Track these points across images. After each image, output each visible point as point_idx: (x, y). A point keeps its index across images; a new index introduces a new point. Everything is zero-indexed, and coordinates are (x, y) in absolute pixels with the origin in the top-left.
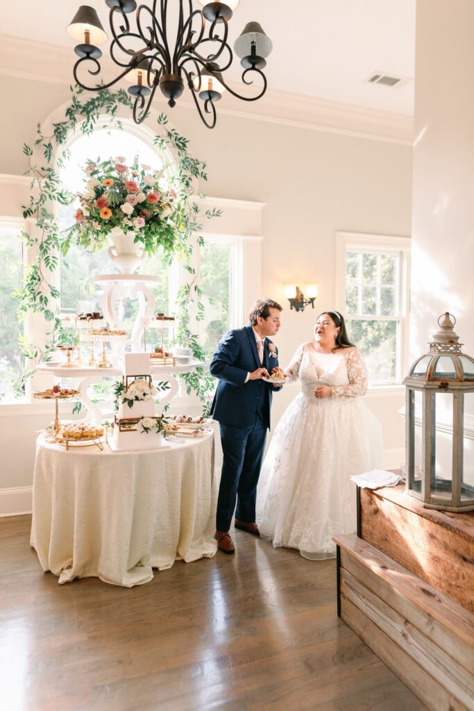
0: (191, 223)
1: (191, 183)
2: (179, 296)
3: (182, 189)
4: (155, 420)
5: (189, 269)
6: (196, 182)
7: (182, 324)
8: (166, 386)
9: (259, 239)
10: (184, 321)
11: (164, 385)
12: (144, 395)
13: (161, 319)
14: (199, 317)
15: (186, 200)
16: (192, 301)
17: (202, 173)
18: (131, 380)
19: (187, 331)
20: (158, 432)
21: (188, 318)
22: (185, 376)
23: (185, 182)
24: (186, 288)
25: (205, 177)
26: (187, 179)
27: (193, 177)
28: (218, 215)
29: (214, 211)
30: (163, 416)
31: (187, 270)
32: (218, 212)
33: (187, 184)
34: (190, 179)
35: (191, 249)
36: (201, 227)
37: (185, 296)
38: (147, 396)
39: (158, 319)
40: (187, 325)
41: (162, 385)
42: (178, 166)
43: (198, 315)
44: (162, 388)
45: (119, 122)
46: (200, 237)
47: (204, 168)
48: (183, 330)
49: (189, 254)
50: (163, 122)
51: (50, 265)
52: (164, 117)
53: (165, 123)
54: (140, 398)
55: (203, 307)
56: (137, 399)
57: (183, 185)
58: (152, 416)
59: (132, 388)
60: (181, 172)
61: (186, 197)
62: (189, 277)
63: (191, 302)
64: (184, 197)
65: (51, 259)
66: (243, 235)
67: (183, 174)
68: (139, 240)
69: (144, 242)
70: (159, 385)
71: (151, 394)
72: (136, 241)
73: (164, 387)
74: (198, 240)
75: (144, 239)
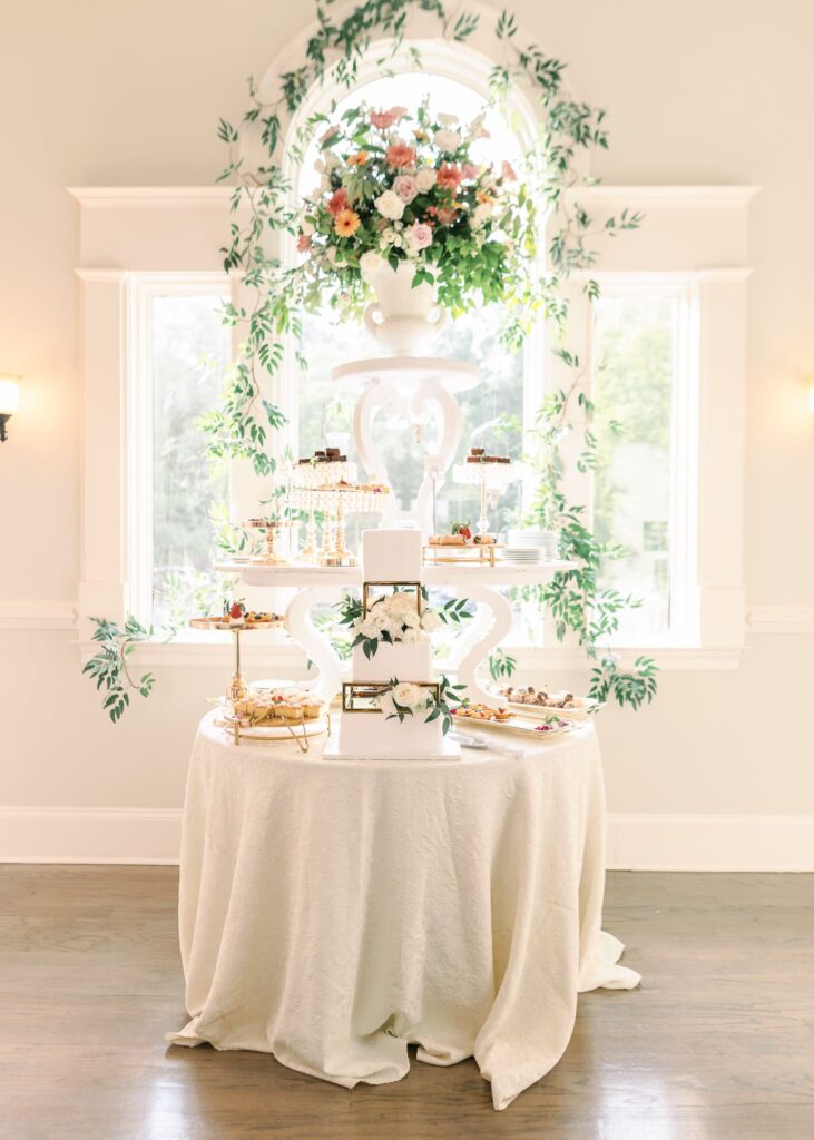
0: (570, 251)
1: (571, 162)
2: (541, 417)
3: (552, 176)
4: (426, 689)
5: (566, 356)
6: (583, 156)
7: (547, 483)
8: (463, 609)
9: (742, 274)
10: (551, 475)
11: (458, 607)
12: (405, 628)
13: (478, 460)
14: (583, 463)
15: (558, 198)
16: (570, 427)
17: (597, 134)
18: (378, 591)
19: (559, 497)
20: (430, 719)
21: (562, 468)
22: (552, 599)
23: (558, 161)
24: (556, 399)
25: (603, 142)
26: (562, 153)
27: (578, 148)
28: (632, 226)
29: (623, 217)
30: (445, 683)
31: (561, 360)
32: (633, 218)
33: (563, 165)
34: (570, 151)
35: (564, 307)
36: (593, 257)
37: (556, 417)
38: (408, 631)
39: (470, 460)
40: (558, 483)
41: (452, 609)
42: (543, 126)
43: (583, 459)
44: (454, 616)
45: (414, 51)
46: (592, 282)
47: (599, 120)
48: (549, 495)
49: (561, 317)
50: (507, 30)
51: (268, 361)
52: (508, 19)
53: (511, 34)
54: (393, 635)
55: (594, 440)
56: (386, 635)
57: (554, 167)
58: (422, 680)
59: (377, 611)
60: (549, 139)
61: (558, 191)
62: (567, 373)
63: (566, 430)
64: (553, 193)
65: (272, 349)
66: (699, 267)
67: (554, 143)
68: (424, 281)
69: (437, 285)
70: (446, 607)
71: (421, 627)
72: (416, 282)
73: (457, 613)
74: (586, 288)
75: (435, 278)
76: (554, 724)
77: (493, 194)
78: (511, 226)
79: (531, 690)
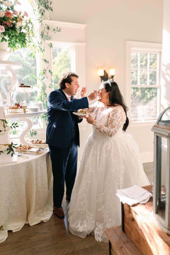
0: (45, 36)
1: (45, 14)
2: (40, 75)
3: (40, 17)
5: (45, 61)
6: (47, 12)
7: (42, 91)
8: (17, 125)
9: (84, 44)
10: (43, 89)
11: (15, 125)
13: (22, 87)
14: (50, 86)
16: (47, 78)
17: (50, 7)
19: (45, 94)
20: (8, 153)
21: (46, 87)
22: (45, 118)
23: (41, 13)
24: (43, 71)
25: (52, 10)
26: (42, 11)
27: (46, 10)
28: (59, 31)
29: (57, 29)
30: (12, 144)
31: (44, 61)
32: (59, 29)
33: (42, 14)
34: (44, 11)
35: (44, 49)
36: (51, 37)
37: (43, 75)
39: (20, 87)
40: (45, 90)
41: (14, 125)
42: (37, 3)
43: (50, 85)
44: (14, 127)
46: (51, 43)
47: (50, 4)
48: (43, 93)
49: (43, 51)
55: (52, 81)
57: (40, 15)
60: (39, 7)
61: (41, 21)
62: (46, 65)
63: (46, 78)
64: (40, 21)
66: (74, 42)
68: (4, 41)
69: (8, 42)
70: (13, 125)
71: (5, 131)
72: (2, 41)
73: (15, 126)
74: (49, 45)
75: (7, 40)
76: (41, 149)
77: (21, 20)
78: (27, 28)
79: (38, 140)
